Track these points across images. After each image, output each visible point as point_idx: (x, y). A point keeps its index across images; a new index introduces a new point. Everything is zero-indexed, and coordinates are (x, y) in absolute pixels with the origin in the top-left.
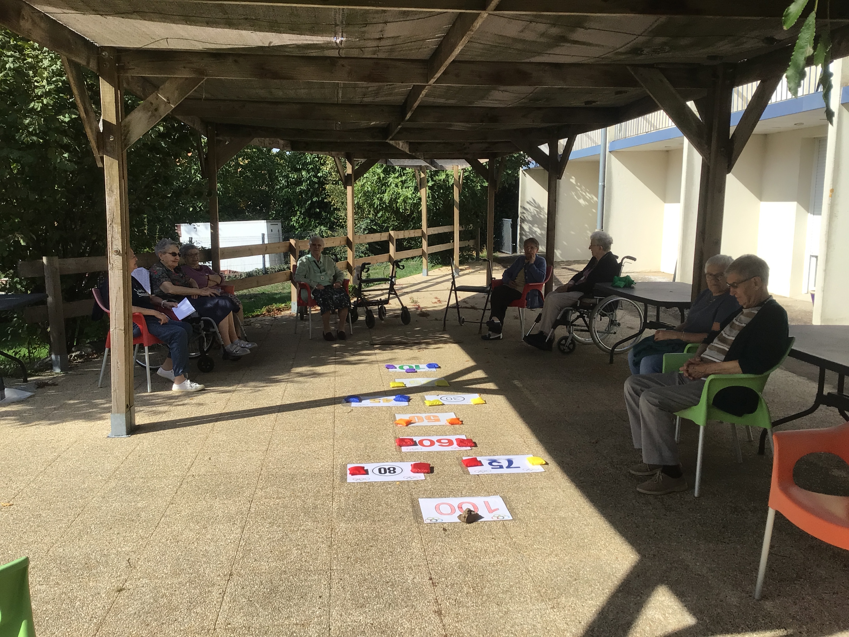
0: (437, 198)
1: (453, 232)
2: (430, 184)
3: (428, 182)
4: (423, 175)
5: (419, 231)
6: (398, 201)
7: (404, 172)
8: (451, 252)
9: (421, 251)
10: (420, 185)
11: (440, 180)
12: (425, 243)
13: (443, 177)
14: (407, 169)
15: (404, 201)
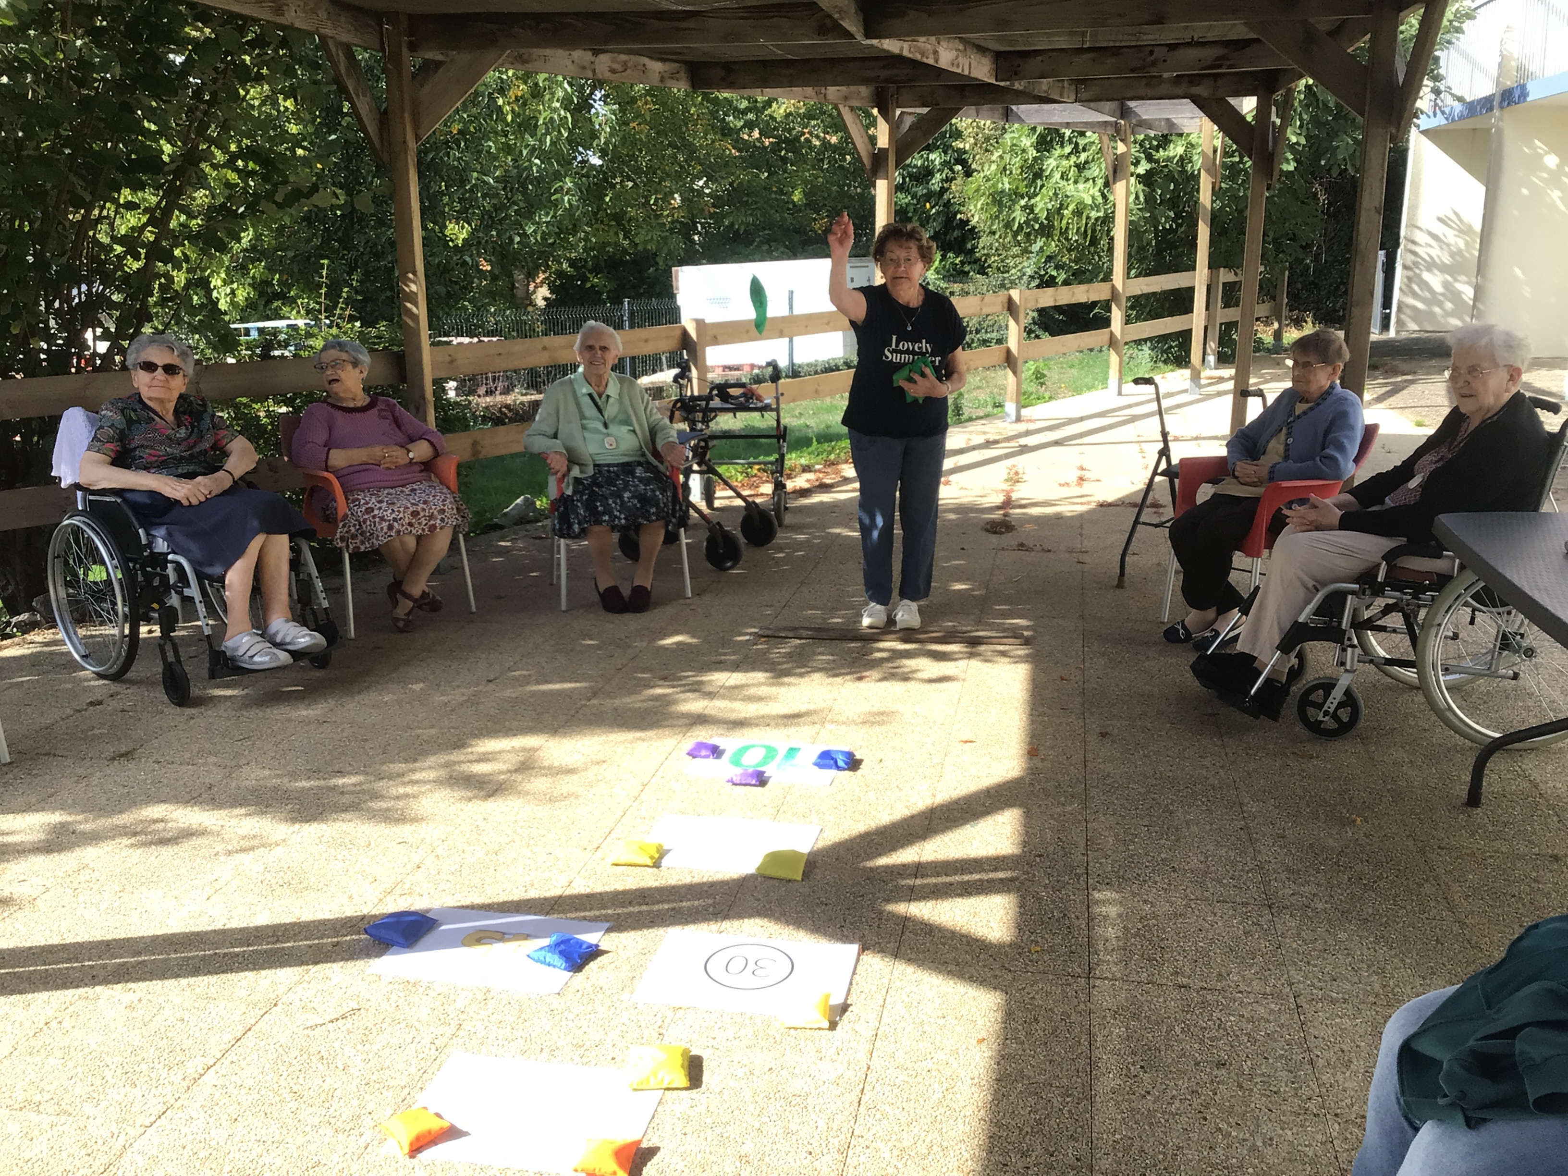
0: (1160, 205)
1: (1191, 290)
2: (1141, 170)
3: (1137, 163)
4: (1121, 148)
5: (1106, 286)
6: (1066, 212)
7: (1082, 142)
8: (1185, 336)
9: (1107, 337)
10: (1115, 172)
11: (1169, 159)
12: (1117, 316)
13: (1176, 150)
14: (1088, 134)
15: (1078, 213)
